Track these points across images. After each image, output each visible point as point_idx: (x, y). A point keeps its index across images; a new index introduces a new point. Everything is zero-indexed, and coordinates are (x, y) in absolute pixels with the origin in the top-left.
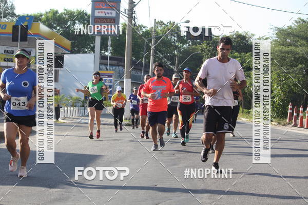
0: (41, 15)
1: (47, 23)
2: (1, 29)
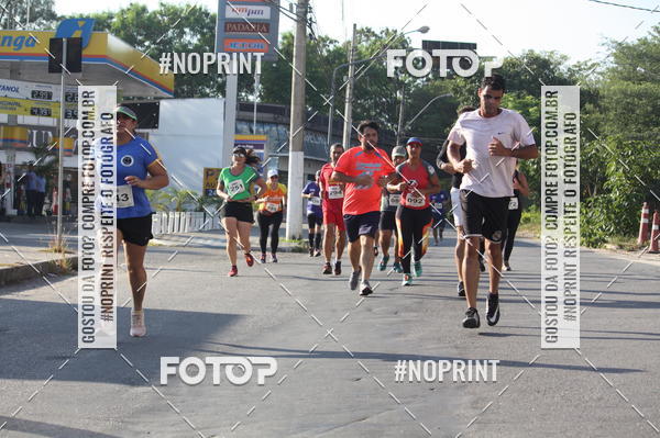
0: (111, 17)
1: (122, 32)
2: (24, 46)
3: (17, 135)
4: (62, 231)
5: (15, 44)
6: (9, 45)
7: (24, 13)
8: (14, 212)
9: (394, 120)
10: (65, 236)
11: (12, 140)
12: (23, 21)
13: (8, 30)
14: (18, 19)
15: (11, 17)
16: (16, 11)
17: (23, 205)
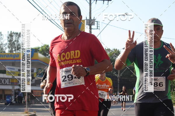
0: (39, 48)
1: (42, 52)
2: (16, 57)
3: (15, 81)
4: (28, 108)
5: (13, 57)
6: (12, 57)
7: (15, 48)
8: (15, 102)
9: (117, 73)
10: (28, 109)
11: (13, 83)
12: (15, 50)
13: (11, 53)
14: (14, 49)
15: (12, 49)
16: (13, 47)
17: (17, 100)
